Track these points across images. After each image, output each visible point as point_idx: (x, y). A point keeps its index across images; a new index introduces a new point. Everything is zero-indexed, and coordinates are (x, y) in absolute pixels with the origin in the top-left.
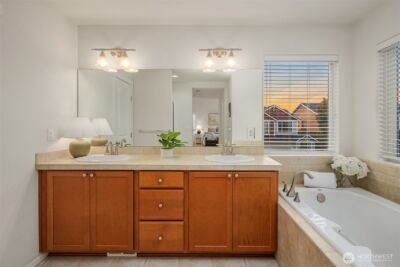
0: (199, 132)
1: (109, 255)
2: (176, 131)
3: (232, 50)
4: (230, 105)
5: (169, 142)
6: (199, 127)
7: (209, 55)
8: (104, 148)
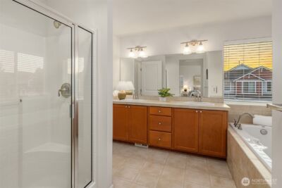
0: (186, 90)
1: (136, 145)
2: (168, 88)
3: (201, 41)
4: (207, 70)
5: (164, 94)
6: (185, 87)
7: (187, 45)
8: (132, 96)
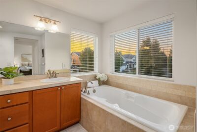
3: (55, 21)
7: (41, 20)
